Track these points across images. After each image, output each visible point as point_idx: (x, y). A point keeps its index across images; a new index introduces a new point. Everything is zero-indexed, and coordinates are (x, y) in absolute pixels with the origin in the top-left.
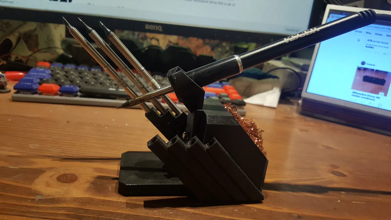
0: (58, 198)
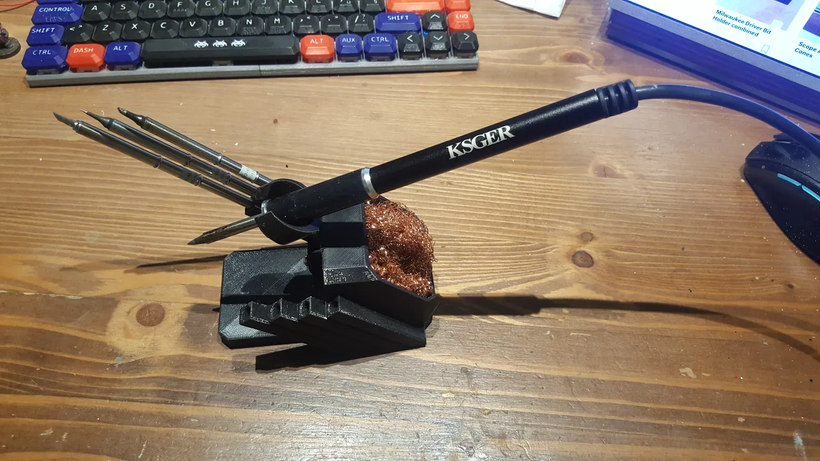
0: (143, 360)
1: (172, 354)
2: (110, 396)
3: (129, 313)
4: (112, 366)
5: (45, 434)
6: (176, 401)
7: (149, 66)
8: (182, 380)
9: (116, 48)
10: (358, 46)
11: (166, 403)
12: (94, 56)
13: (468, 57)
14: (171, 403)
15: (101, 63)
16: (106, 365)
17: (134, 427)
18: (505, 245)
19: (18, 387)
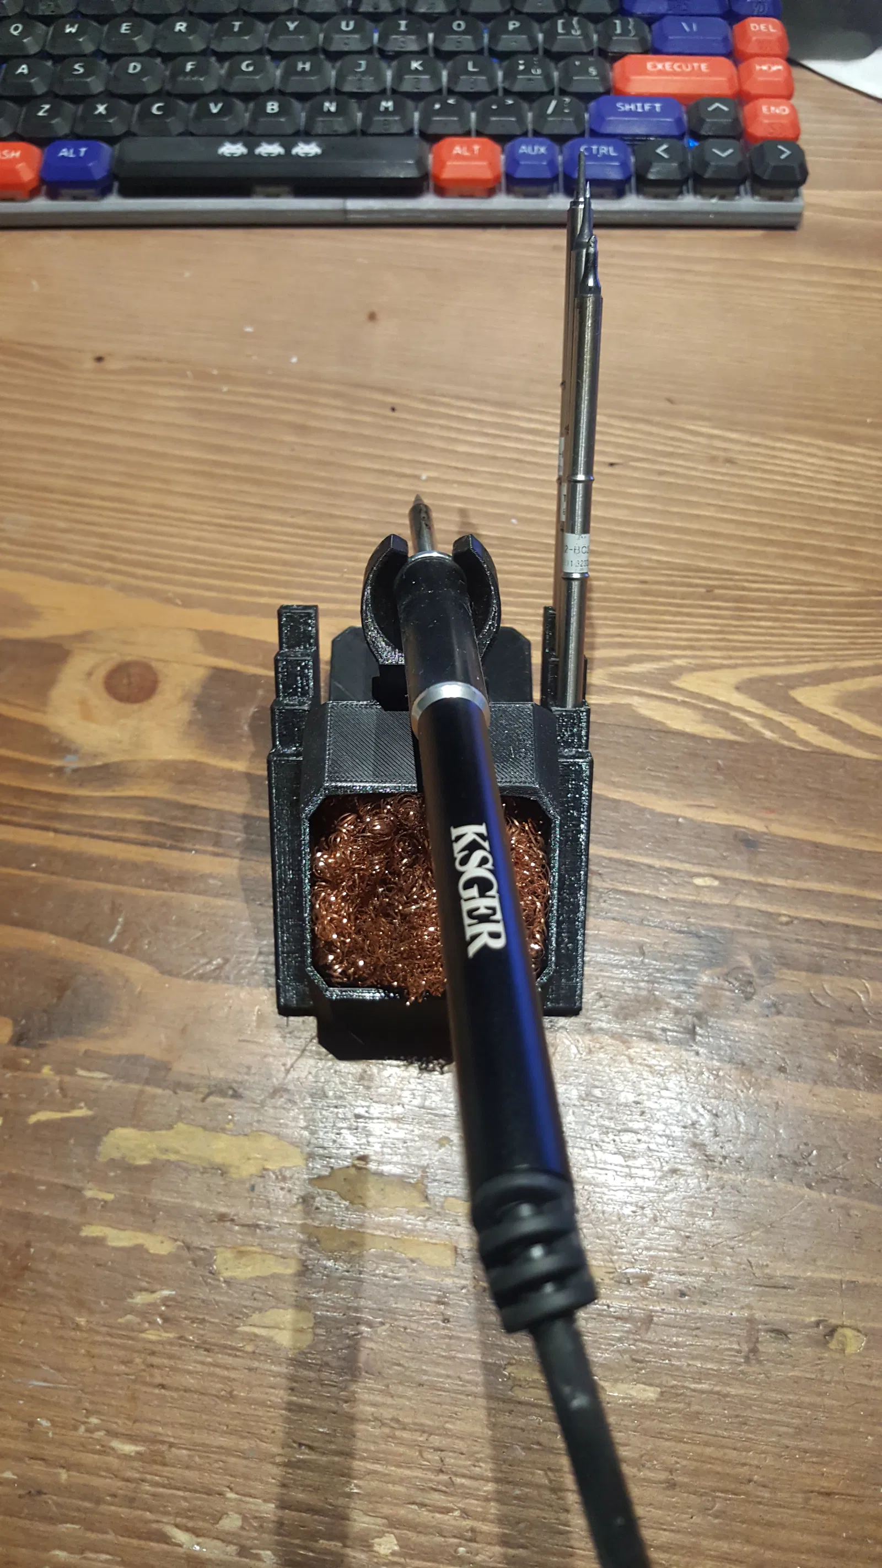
0: (117, 764)
1: (170, 757)
2: (57, 825)
3: (90, 674)
4: (60, 770)
6: (180, 844)
7: (127, 192)
8: (193, 807)
9: (64, 152)
10: (552, 163)
11: (161, 846)
12: (20, 166)
13: (780, 199)
14: (172, 848)
15: (35, 184)
16: (49, 769)
17: (101, 886)
18: (842, 594)
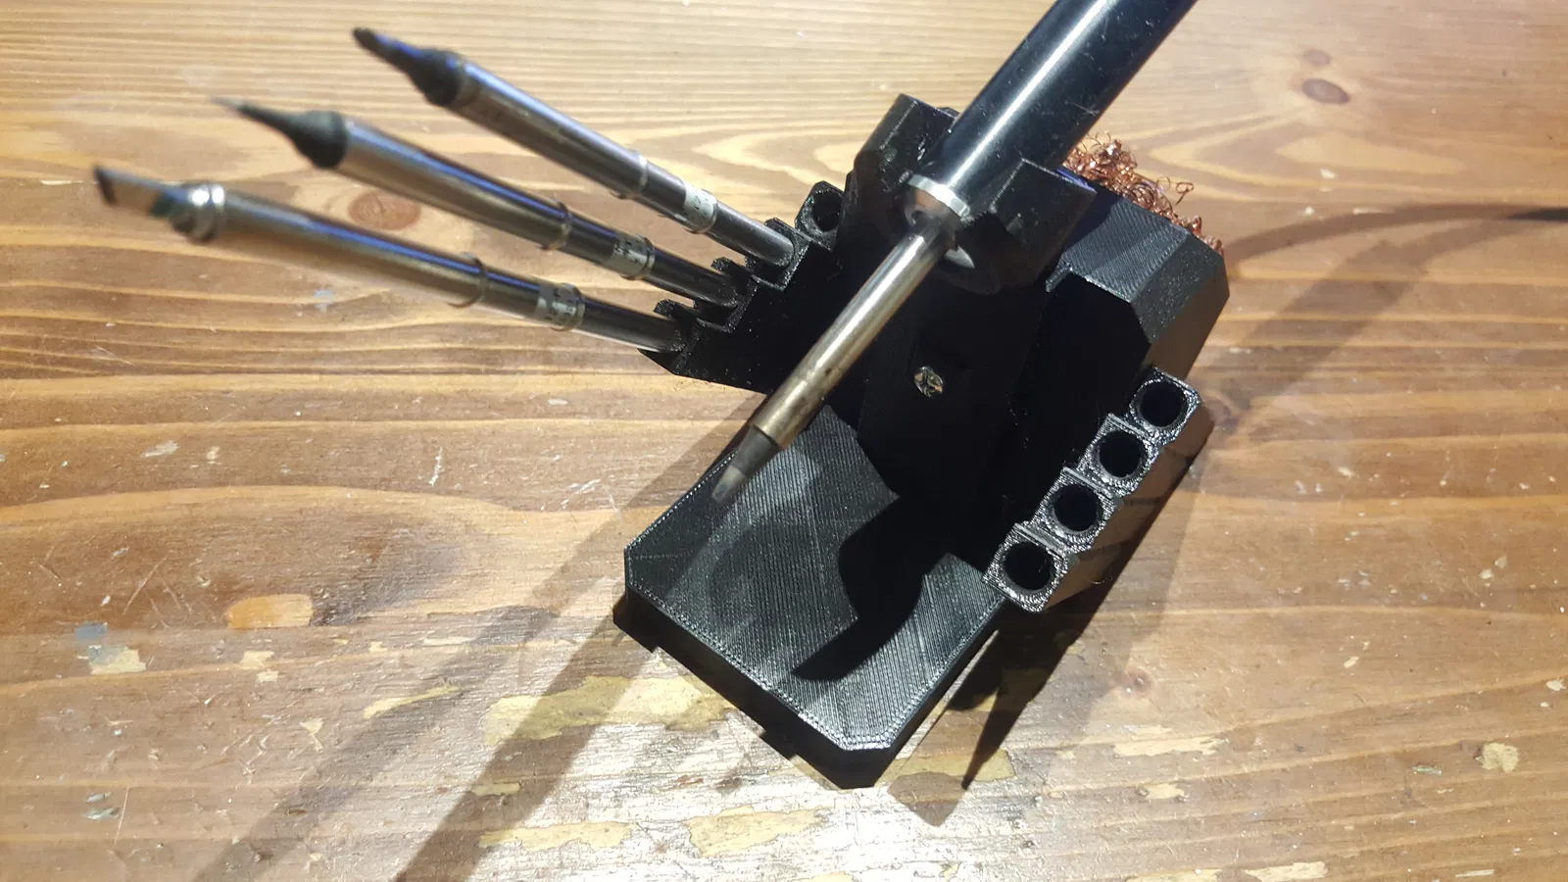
2: (319, 366)
4: (311, 309)
5: (157, 454)
6: (498, 368)
8: (505, 327)
11: (476, 372)
14: (488, 372)
16: (295, 308)
17: (402, 424)
19: (62, 362)
